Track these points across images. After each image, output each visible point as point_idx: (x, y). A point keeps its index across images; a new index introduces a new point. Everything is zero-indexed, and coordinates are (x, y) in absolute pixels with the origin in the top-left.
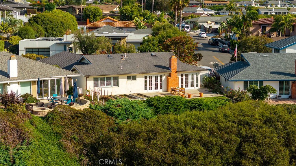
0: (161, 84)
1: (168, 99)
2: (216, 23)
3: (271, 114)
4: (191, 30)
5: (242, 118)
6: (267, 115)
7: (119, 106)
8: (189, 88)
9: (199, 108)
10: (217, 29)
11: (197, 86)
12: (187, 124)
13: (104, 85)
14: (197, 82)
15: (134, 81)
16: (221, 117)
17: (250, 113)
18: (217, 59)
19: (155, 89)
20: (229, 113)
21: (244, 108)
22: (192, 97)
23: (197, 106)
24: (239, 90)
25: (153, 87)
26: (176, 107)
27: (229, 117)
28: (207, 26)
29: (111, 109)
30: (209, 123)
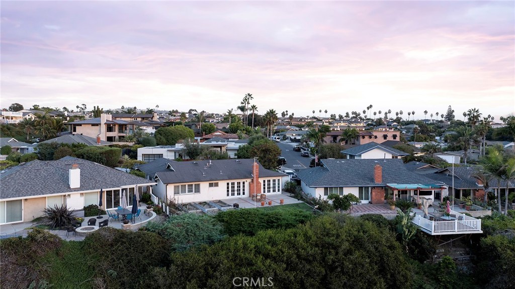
0: (244, 190)
1: (242, 213)
2: (299, 135)
3: (359, 232)
4: (281, 140)
5: (326, 239)
6: (356, 233)
7: (180, 226)
8: (272, 193)
9: (276, 223)
10: (300, 139)
11: (279, 191)
12: (258, 251)
13: (185, 192)
14: (279, 187)
15: (216, 188)
16: (300, 239)
17: (334, 232)
18: (300, 162)
19: (238, 195)
20: (310, 233)
21: (328, 226)
22: (273, 204)
23: (274, 221)
24: (320, 197)
25: (236, 193)
26: (250, 222)
27: (311, 238)
28: (293, 138)
29: (168, 230)
30: (285, 250)
